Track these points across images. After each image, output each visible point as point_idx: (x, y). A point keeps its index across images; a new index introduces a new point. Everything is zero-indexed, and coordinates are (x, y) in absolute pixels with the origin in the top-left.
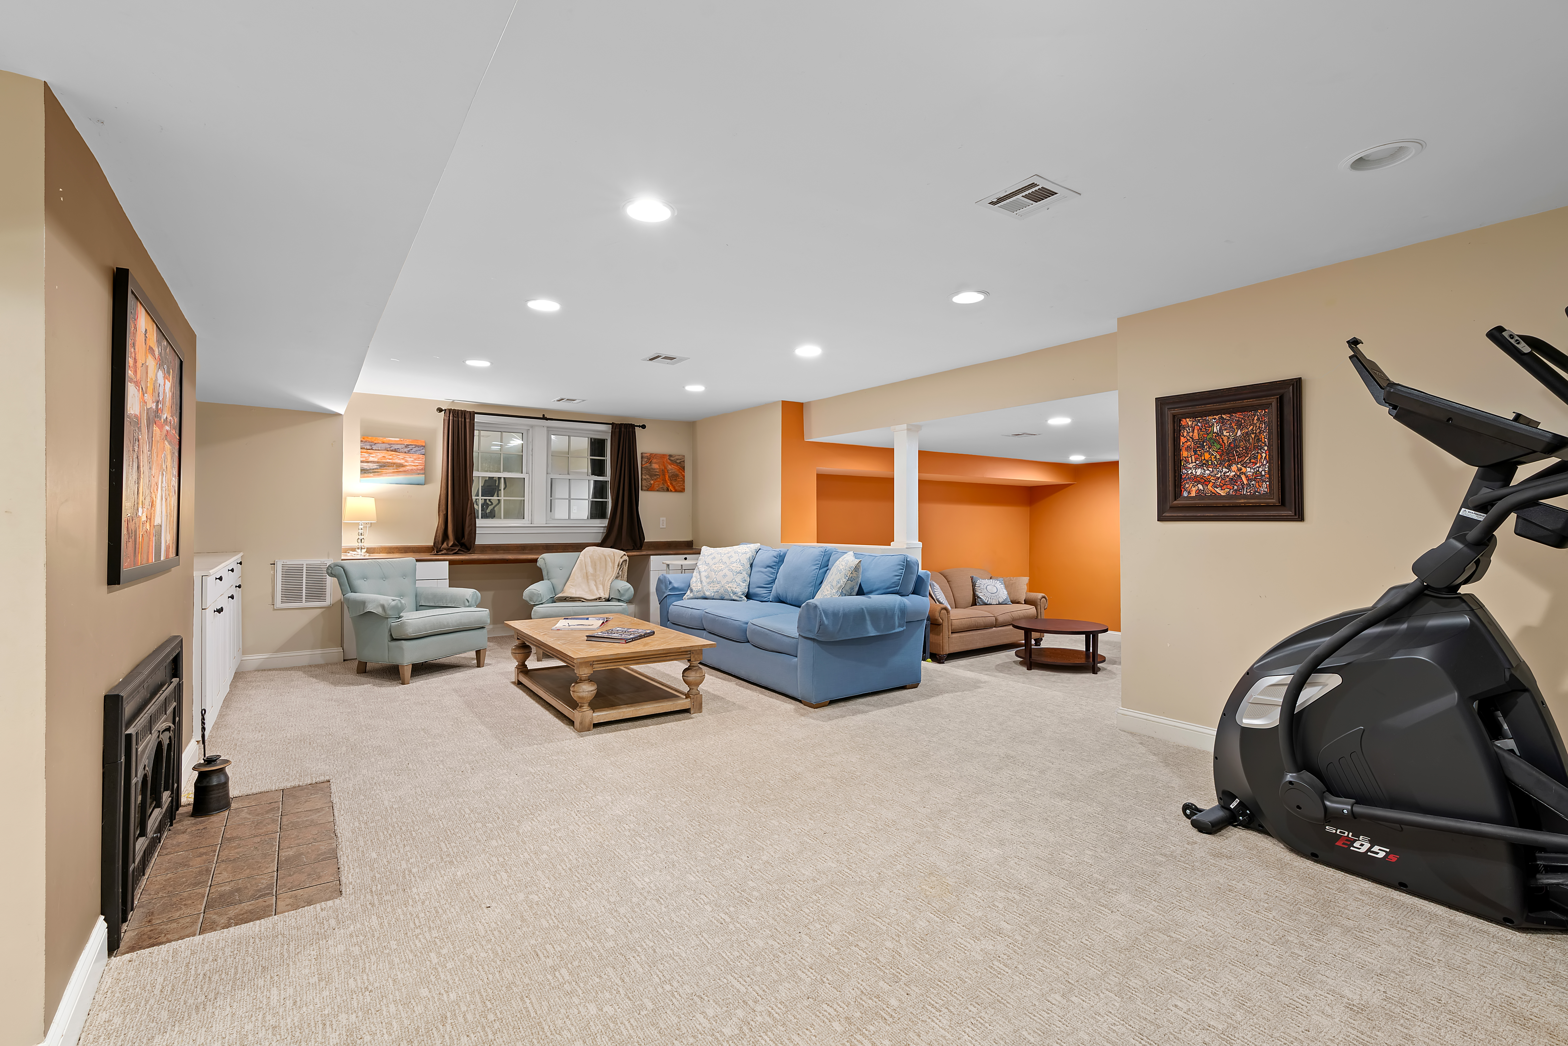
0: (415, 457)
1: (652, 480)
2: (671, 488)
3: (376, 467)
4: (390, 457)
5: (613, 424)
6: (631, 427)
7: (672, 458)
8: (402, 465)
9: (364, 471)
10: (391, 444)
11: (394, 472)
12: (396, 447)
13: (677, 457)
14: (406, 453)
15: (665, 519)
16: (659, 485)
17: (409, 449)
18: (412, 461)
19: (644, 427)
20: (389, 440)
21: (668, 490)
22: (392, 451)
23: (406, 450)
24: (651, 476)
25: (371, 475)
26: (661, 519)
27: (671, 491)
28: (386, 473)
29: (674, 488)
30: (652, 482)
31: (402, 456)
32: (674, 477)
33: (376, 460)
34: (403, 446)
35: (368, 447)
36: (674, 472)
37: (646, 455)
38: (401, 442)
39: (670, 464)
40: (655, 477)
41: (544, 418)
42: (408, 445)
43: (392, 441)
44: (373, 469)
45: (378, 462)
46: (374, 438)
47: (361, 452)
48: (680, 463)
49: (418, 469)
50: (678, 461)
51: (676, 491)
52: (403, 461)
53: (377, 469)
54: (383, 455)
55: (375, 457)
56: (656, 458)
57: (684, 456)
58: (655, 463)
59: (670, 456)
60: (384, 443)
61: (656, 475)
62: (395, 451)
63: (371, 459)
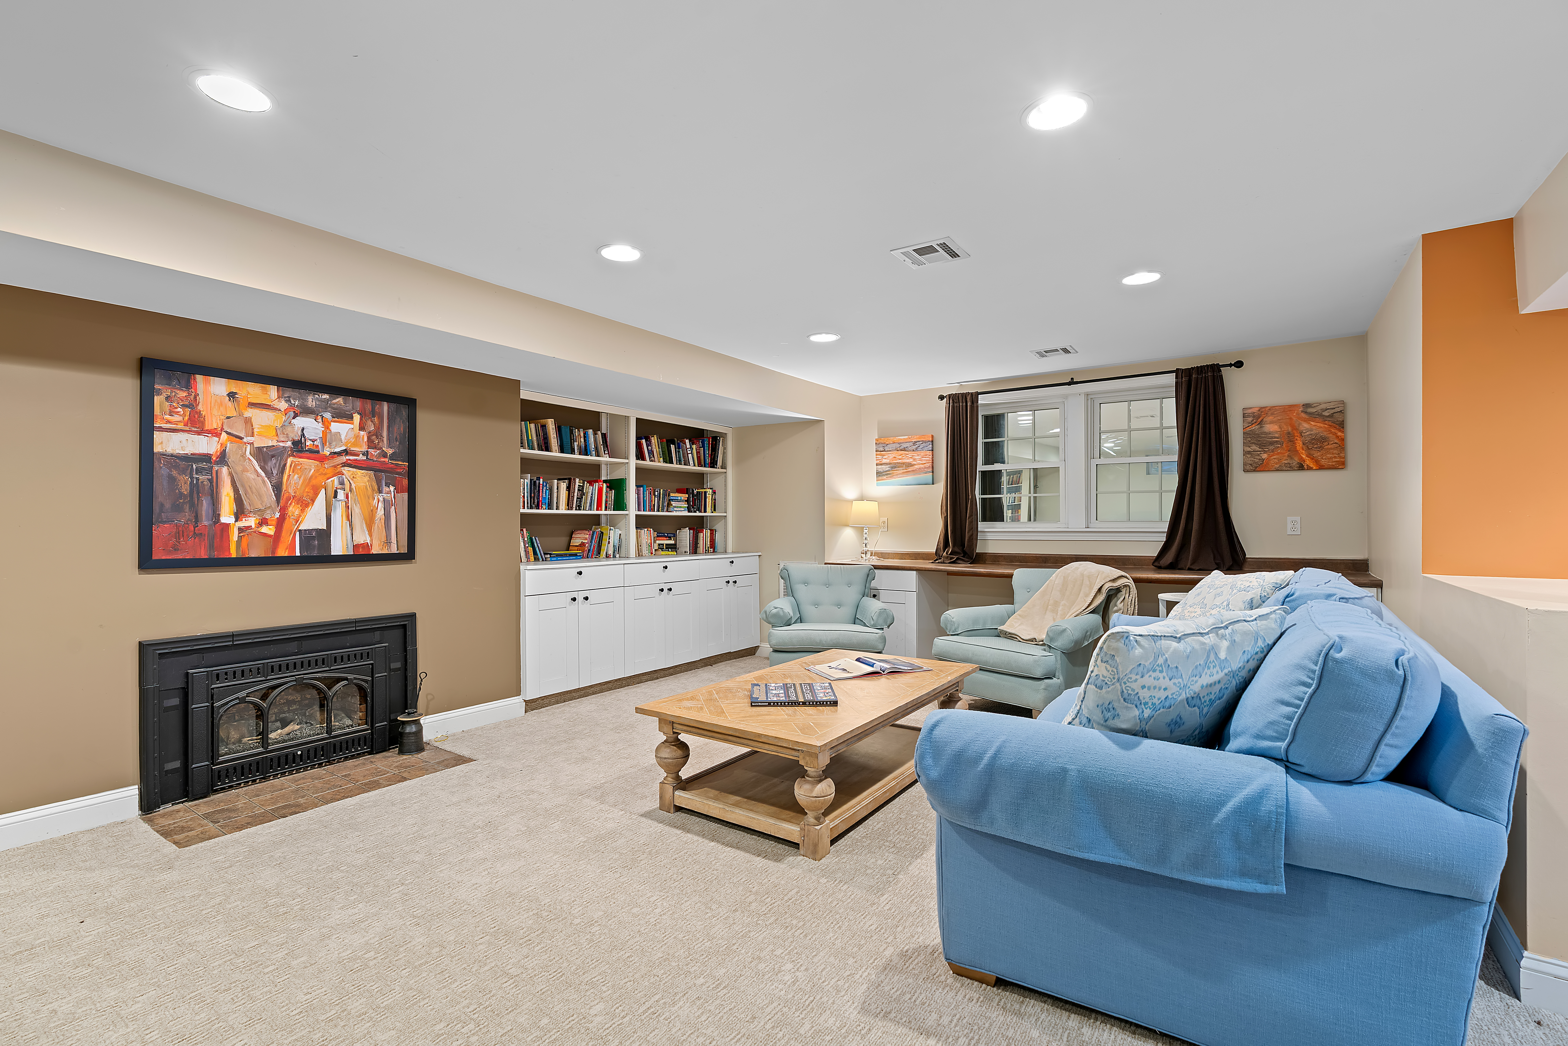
0: (922, 454)
1: (1265, 452)
2: (1308, 462)
3: (888, 469)
4: (900, 457)
5: (1177, 371)
6: (1215, 369)
7: (1310, 410)
8: (911, 465)
9: (879, 474)
10: (901, 443)
11: (903, 473)
12: (905, 446)
13: (1323, 406)
14: (914, 451)
15: (1298, 519)
16: (1280, 460)
17: (916, 446)
18: (921, 459)
19: (1239, 364)
20: (899, 439)
21: (1301, 467)
22: (901, 450)
23: (914, 447)
24: (1262, 445)
25: (885, 477)
26: (1289, 519)
27: (1310, 468)
28: (897, 475)
29: (1317, 462)
30: (1265, 456)
31: (910, 454)
32: (1318, 442)
33: (887, 461)
34: (911, 444)
35: (882, 449)
36: (1316, 434)
37: (1250, 411)
38: (909, 440)
39: (1305, 421)
40: (1271, 447)
41: (1072, 383)
42: (916, 442)
43: (901, 439)
44: (886, 471)
45: (890, 464)
46: (886, 439)
47: (876, 455)
48: (1331, 416)
49: (925, 468)
50: (1326, 413)
51: (1321, 468)
52: (912, 460)
53: (889, 471)
54: (894, 456)
55: (888, 458)
56: (1272, 414)
57: (1343, 402)
58: (1271, 423)
59: (1307, 406)
60: (894, 443)
61: (1272, 443)
62: (904, 450)
63: (884, 461)
